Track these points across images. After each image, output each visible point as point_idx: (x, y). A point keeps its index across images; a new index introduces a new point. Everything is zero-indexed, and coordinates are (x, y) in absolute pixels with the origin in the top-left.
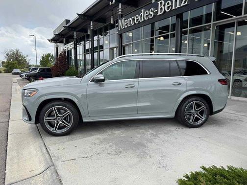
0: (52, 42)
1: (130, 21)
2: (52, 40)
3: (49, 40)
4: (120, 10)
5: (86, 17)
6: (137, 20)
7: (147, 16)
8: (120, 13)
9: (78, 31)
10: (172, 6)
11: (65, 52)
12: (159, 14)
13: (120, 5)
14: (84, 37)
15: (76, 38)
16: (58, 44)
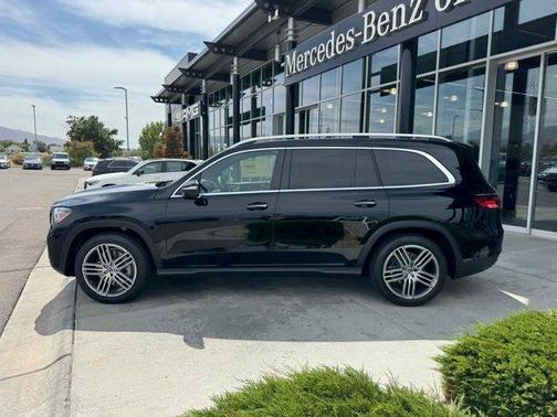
0: (159, 101)
1: (309, 56)
2: (159, 97)
3: (154, 98)
4: (290, 33)
5: (223, 47)
6: (321, 54)
7: (341, 46)
8: (290, 38)
9: (211, 78)
10: (391, 23)
11: (185, 124)
12: (365, 41)
13: (291, 21)
14: (223, 91)
15: (205, 94)
16: (172, 106)
